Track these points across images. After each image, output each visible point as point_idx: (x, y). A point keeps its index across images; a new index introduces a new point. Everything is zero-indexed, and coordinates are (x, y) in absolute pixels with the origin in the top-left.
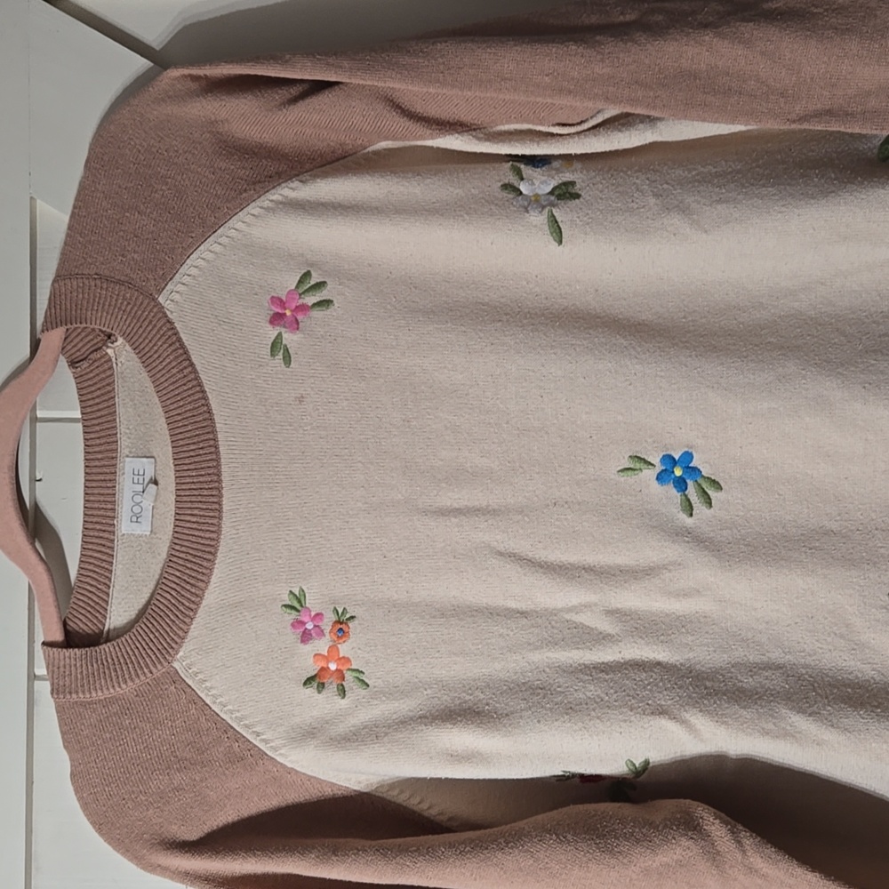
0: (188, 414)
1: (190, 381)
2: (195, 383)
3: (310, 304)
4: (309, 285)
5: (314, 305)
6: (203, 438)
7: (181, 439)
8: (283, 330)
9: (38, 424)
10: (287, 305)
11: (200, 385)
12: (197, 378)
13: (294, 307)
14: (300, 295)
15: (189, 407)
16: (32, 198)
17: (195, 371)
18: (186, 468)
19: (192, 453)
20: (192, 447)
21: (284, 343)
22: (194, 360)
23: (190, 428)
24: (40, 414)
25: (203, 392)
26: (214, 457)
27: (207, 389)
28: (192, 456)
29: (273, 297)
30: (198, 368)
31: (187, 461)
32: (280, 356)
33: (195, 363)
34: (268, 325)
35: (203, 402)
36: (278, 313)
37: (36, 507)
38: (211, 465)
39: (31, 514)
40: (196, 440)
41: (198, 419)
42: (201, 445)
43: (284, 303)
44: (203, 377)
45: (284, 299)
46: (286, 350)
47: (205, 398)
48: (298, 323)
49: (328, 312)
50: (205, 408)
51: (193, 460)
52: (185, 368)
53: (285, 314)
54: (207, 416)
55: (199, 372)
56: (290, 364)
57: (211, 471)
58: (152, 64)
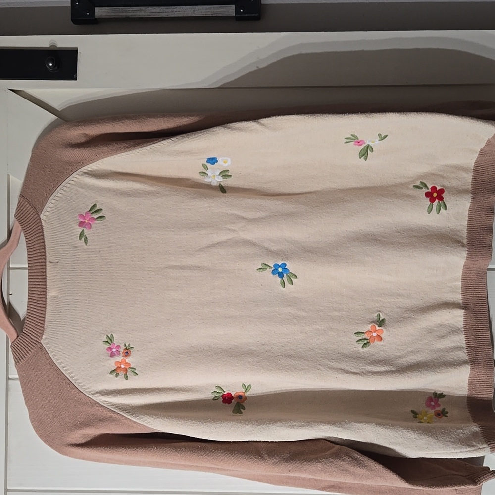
9: (10, 270)
16: (8, 175)
24: (11, 266)
37: (10, 303)
39: (8, 307)
58: (57, 117)
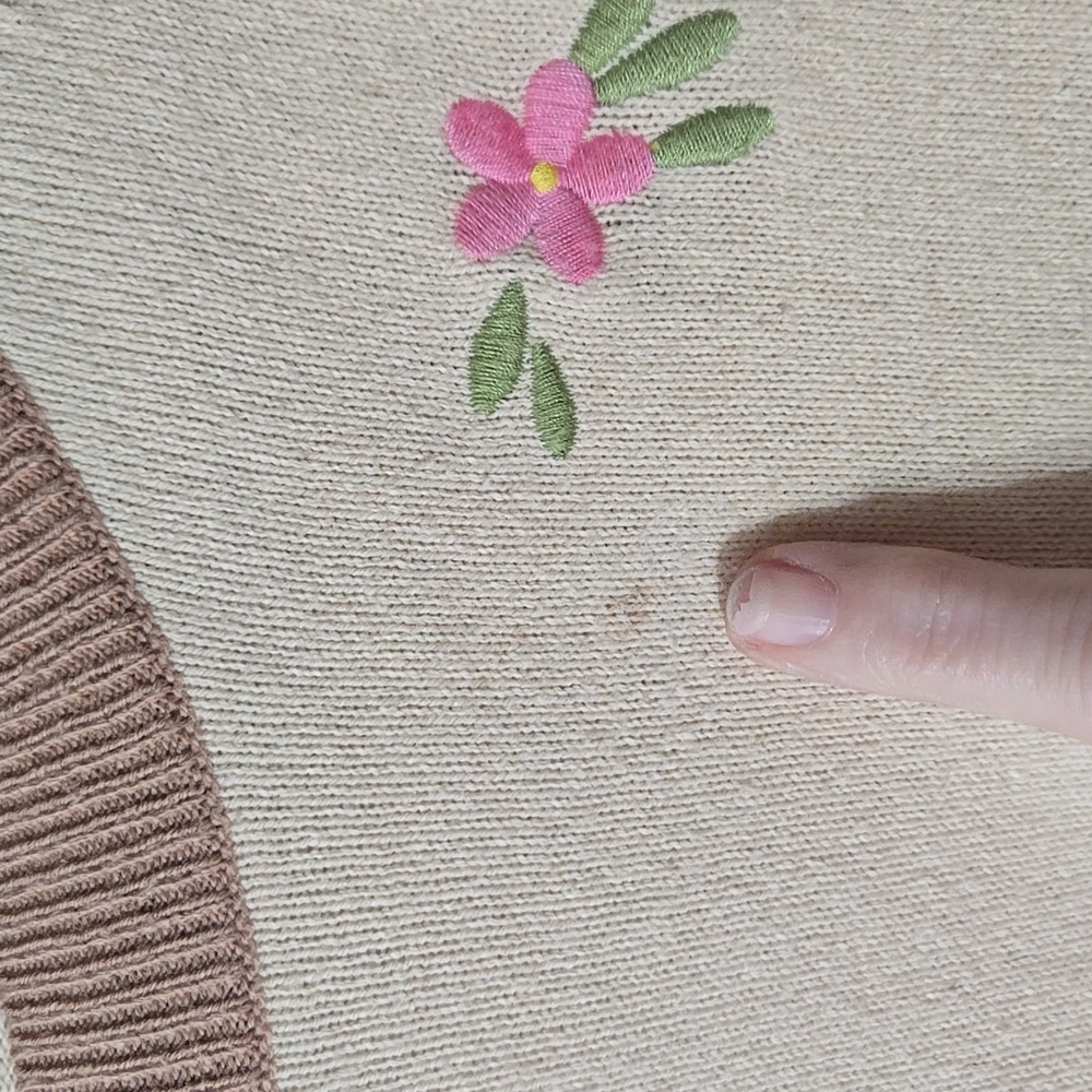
0: (64, 736)
1: (55, 561)
2: (87, 566)
3: (650, 133)
4: (646, 35)
5: (677, 133)
6: (154, 852)
7: (34, 870)
8: (529, 271)
10: (533, 144)
11: (114, 575)
12: (95, 543)
13: (567, 153)
14: (596, 85)
15: (65, 698)
17: (79, 507)
18: (69, 1017)
19: (104, 940)
20: (97, 906)
21: (536, 331)
22: (72, 445)
23: (79, 807)
25: (134, 610)
26: (223, 944)
27: (152, 597)
28: (102, 956)
29: (462, 106)
30: (98, 483)
31: (76, 981)
32: (522, 402)
33: (79, 461)
34: (450, 250)
35: (138, 664)
36: (492, 187)
38: (211, 988)
40: (116, 865)
41: (121, 759)
42: (149, 890)
43: (521, 135)
44: (124, 530)
45: (517, 110)
46: (551, 369)
47: (148, 645)
48: (597, 235)
49: (745, 168)
50: (153, 699)
51: (103, 974)
52: (28, 492)
53: (526, 188)
54: (165, 735)
55: (105, 507)
56: (570, 439)
57: (218, 1017)
